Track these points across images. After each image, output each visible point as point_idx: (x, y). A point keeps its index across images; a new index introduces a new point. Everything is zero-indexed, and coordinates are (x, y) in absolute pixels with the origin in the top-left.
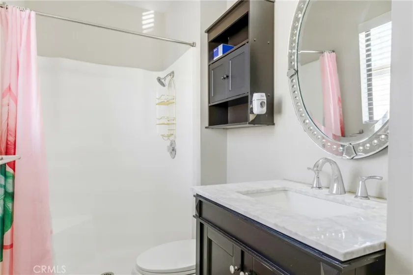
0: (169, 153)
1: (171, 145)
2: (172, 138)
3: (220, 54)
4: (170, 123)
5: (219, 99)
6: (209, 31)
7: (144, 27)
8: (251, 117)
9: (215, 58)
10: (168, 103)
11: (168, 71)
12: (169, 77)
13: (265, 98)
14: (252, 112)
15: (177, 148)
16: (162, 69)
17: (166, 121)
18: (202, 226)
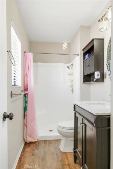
0: (71, 92)
1: (72, 89)
2: (72, 87)
3: (87, 58)
4: (72, 81)
5: (87, 73)
6: (83, 50)
7: (64, 49)
8: (95, 80)
9: (86, 59)
10: (71, 75)
11: (71, 64)
12: (71, 66)
13: (99, 73)
14: (95, 78)
15: (73, 90)
16: (69, 63)
17: (70, 81)
18: (75, 113)
